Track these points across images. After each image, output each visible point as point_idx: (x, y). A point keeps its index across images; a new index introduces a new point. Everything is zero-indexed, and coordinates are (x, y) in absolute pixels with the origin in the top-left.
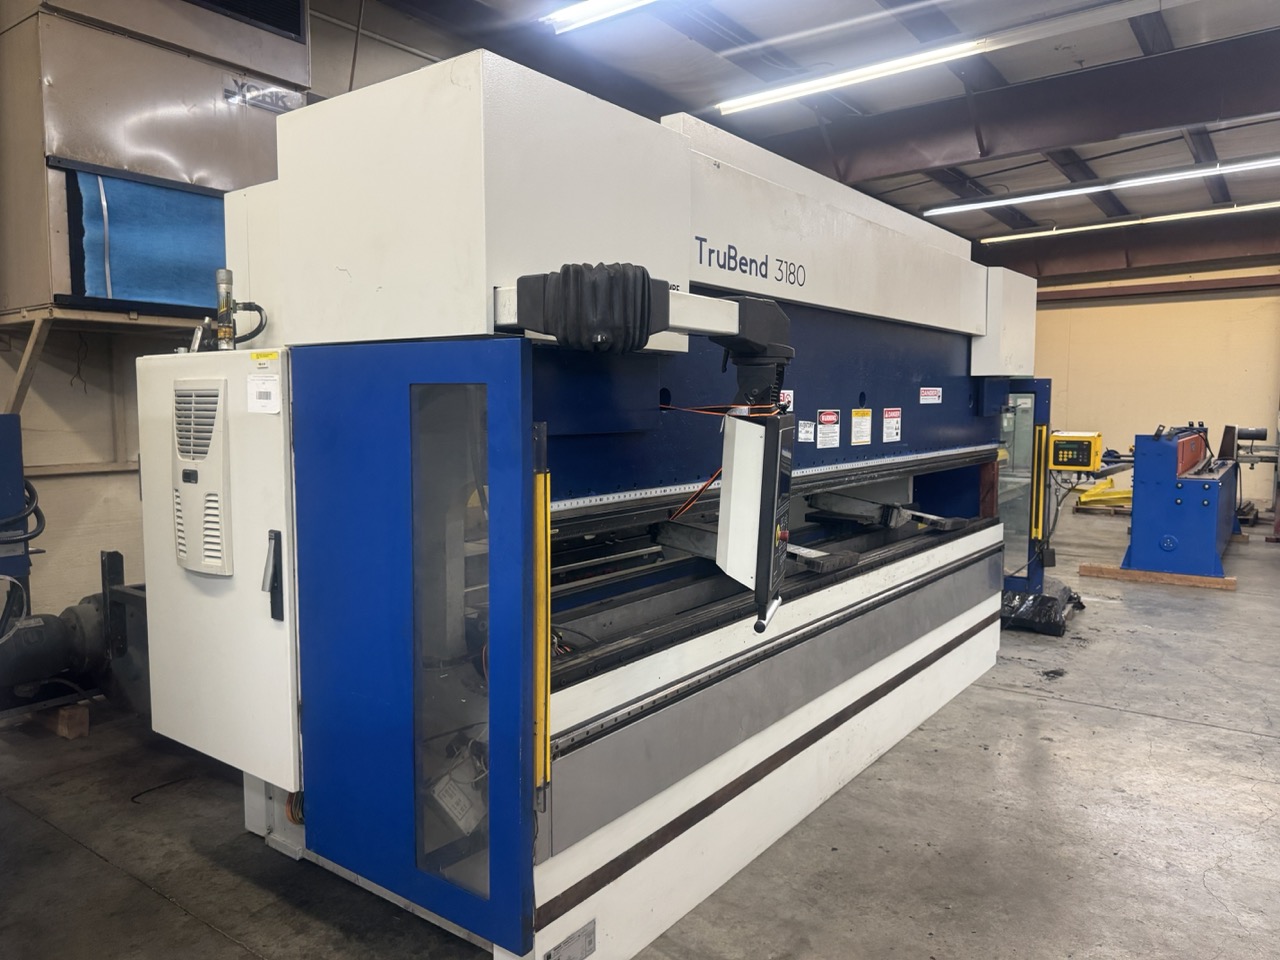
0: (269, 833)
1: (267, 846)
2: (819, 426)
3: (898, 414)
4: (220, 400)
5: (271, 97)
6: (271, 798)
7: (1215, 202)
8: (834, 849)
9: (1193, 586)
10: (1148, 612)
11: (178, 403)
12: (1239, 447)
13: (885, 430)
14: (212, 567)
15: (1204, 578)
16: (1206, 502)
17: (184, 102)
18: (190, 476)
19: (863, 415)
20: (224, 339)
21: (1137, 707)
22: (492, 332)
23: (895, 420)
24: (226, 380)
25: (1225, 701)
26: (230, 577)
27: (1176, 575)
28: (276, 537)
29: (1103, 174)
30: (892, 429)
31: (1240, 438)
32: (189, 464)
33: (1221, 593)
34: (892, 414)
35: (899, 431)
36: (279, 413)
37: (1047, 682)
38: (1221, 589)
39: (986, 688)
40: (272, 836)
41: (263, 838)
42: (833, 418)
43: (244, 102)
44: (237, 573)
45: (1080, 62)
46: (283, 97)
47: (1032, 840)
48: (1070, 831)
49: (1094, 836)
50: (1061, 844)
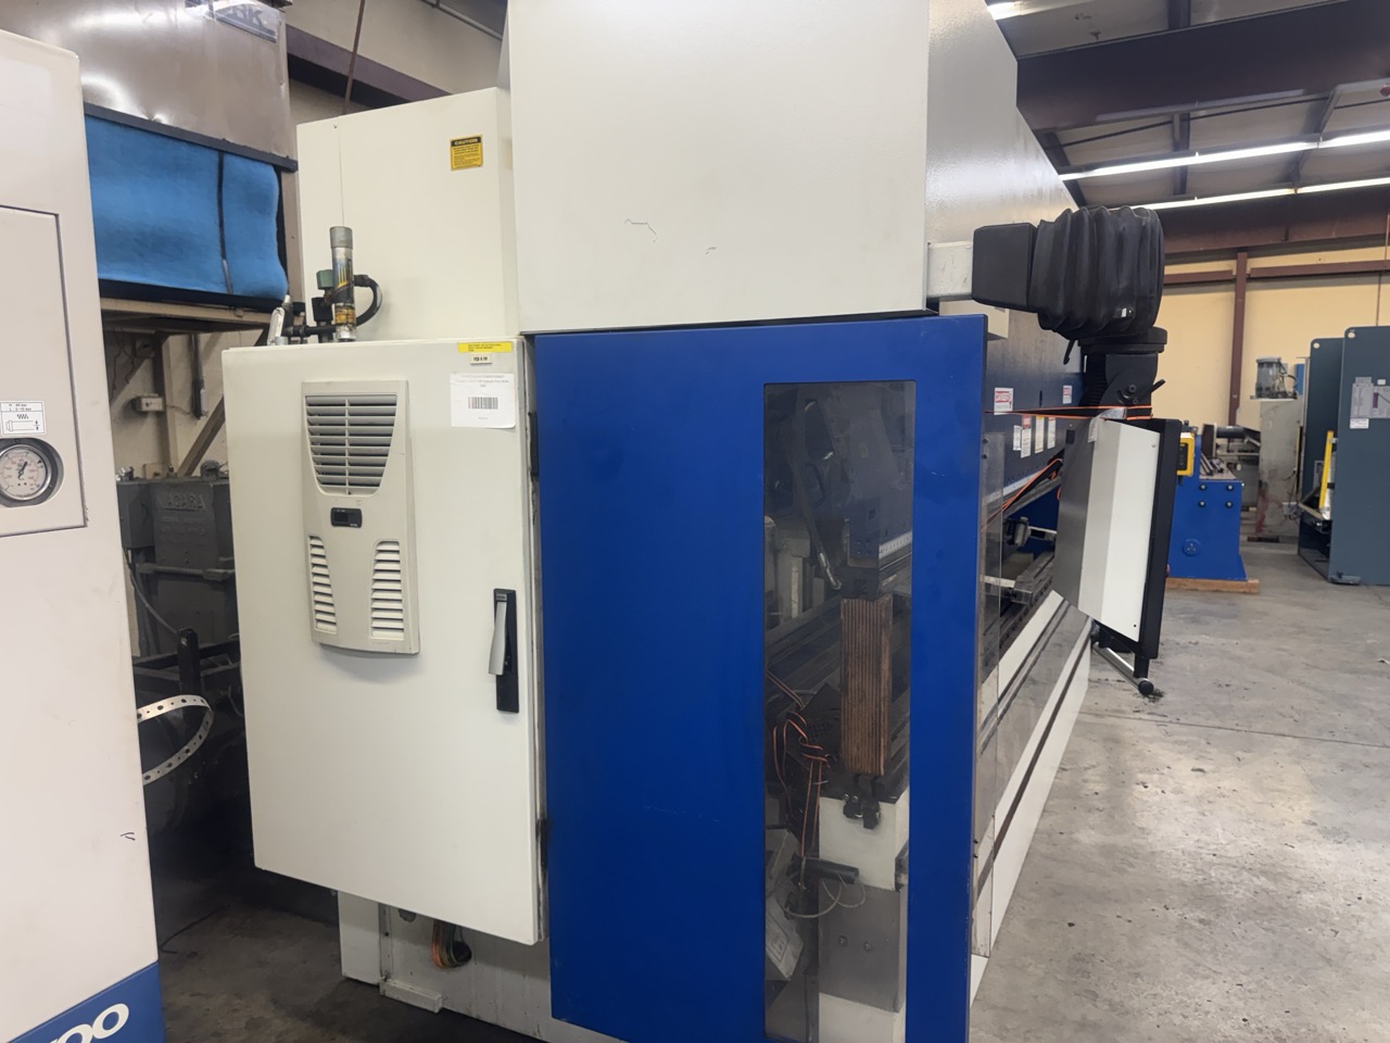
0: (385, 980)
1: (384, 996)
2: (1023, 432)
4: (399, 409)
5: (243, 12)
6: (387, 934)
7: (1174, 194)
8: (1071, 925)
9: (1217, 591)
10: (1195, 621)
11: (310, 414)
12: (1218, 446)
13: (1049, 435)
14: (387, 642)
15: (1228, 583)
16: (1202, 503)
17: (137, 9)
18: (345, 518)
20: (346, 324)
21: (1259, 727)
22: (925, 309)
24: (407, 383)
25: (1336, 713)
26: (416, 654)
27: (1198, 580)
28: (506, 598)
29: (1074, 161)
31: (1218, 437)
32: (345, 500)
33: (1246, 597)
35: (1054, 436)
36: (513, 428)
37: (1152, 704)
38: (1244, 593)
39: (1097, 715)
40: (392, 982)
41: (377, 987)
42: (1028, 421)
43: (211, 14)
44: (428, 650)
45: (1096, 34)
46: (259, 12)
47: (1266, 891)
48: (1297, 876)
49: (1324, 879)
50: (1299, 892)
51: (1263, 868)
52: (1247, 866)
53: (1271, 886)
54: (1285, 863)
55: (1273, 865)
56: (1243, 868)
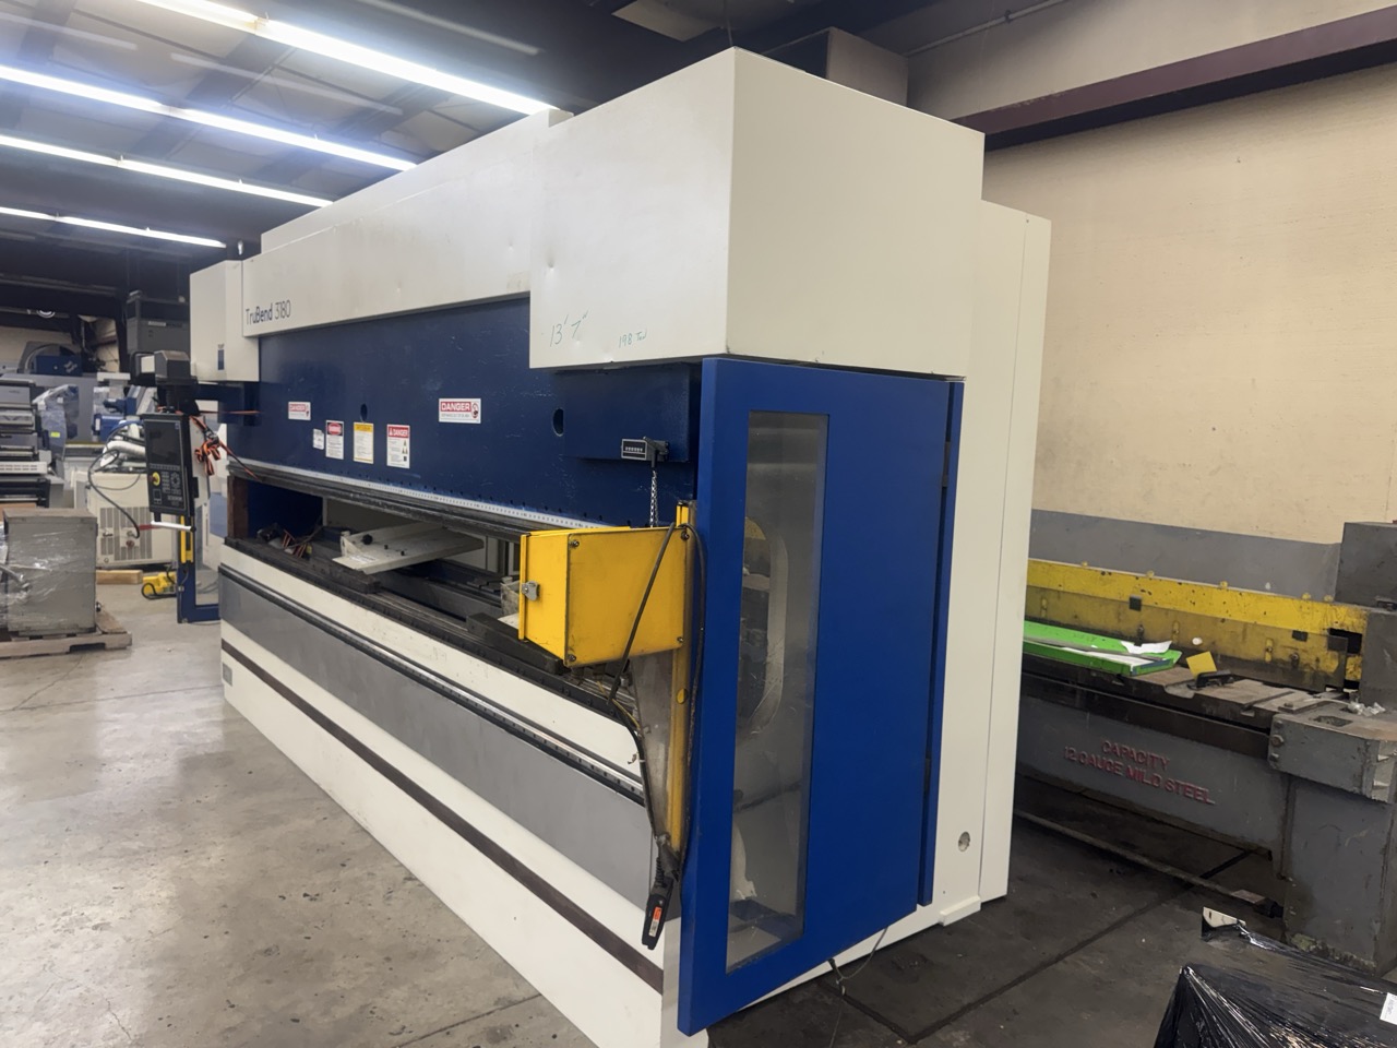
2: (328, 436)
3: (406, 433)
13: (389, 450)
19: (365, 429)
23: (402, 440)
30: (399, 451)
34: (397, 432)
35: (408, 456)
42: (338, 429)
47: (129, 839)
48: (107, 860)
49: (80, 868)
50: (101, 848)
51: (138, 857)
52: (153, 854)
53: (126, 844)
54: (118, 868)
55: (129, 862)
56: (156, 850)
